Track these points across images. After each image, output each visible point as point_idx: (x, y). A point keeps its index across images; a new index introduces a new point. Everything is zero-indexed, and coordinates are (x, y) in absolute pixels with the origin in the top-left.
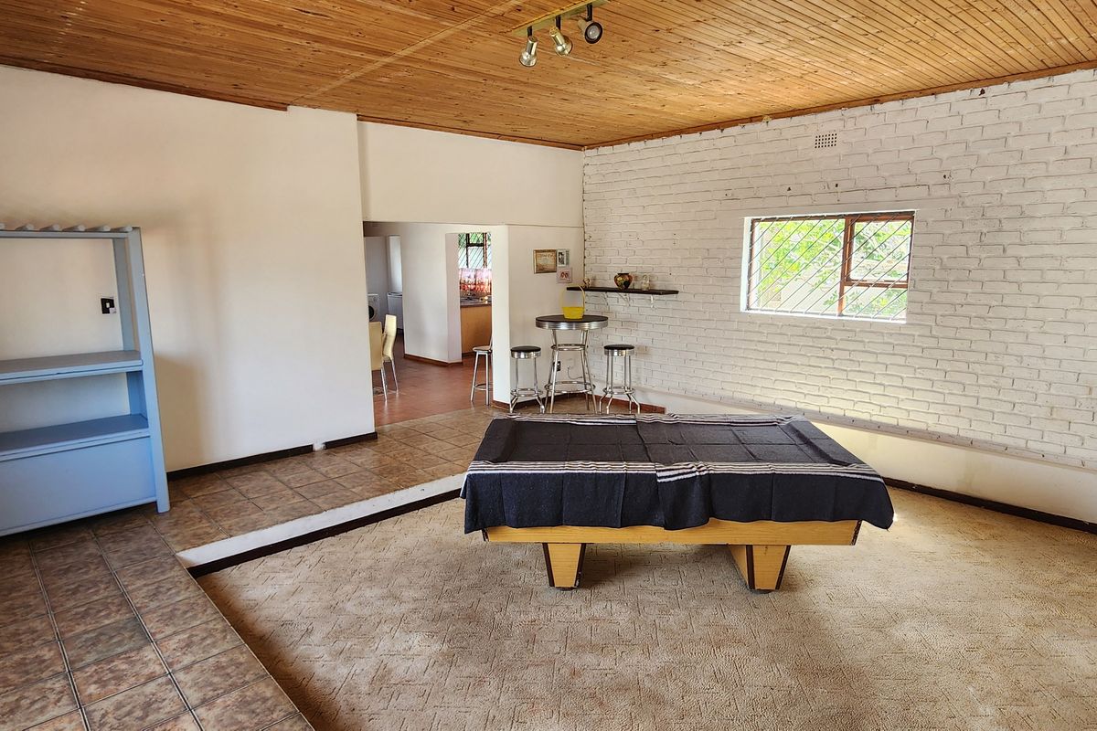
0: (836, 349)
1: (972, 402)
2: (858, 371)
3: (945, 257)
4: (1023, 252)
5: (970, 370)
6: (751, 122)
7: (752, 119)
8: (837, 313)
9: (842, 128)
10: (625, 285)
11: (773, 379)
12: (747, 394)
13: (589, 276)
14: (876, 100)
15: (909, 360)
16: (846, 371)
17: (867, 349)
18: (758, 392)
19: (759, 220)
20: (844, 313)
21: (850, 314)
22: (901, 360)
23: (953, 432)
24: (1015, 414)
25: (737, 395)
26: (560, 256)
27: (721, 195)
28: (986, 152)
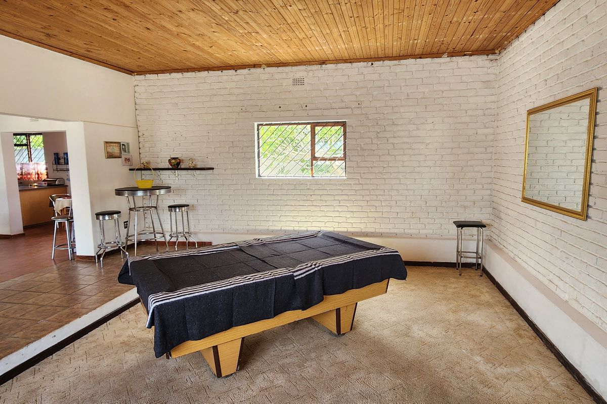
0: (313, 195)
1: (380, 214)
2: (326, 206)
3: (362, 144)
4: (395, 141)
5: (378, 199)
6: (254, 67)
7: (255, 66)
8: (310, 175)
9: (306, 76)
10: (176, 165)
11: (279, 215)
12: (264, 226)
13: (144, 160)
14: (323, 62)
15: (350, 197)
16: (319, 206)
17: (329, 193)
18: (271, 224)
19: (262, 125)
20: (314, 175)
21: (318, 176)
22: (346, 198)
23: (373, 230)
24: (399, 218)
25: (258, 228)
26: (123, 147)
27: (239, 109)
28: (376, 93)
